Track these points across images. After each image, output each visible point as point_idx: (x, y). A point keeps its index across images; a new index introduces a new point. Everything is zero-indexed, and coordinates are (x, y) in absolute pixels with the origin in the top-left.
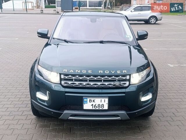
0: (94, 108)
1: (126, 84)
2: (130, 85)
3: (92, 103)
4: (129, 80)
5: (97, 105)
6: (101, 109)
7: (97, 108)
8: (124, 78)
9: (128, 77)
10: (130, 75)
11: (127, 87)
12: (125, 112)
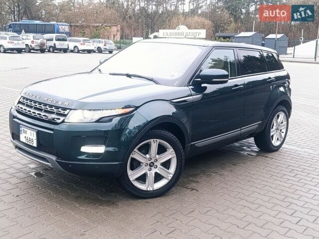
0: (27, 142)
1: (59, 119)
2: (63, 122)
3: (25, 135)
4: (65, 115)
5: (28, 138)
6: (31, 144)
7: (29, 143)
8: (62, 112)
9: (66, 112)
10: (71, 109)
11: (58, 124)
12: (54, 158)
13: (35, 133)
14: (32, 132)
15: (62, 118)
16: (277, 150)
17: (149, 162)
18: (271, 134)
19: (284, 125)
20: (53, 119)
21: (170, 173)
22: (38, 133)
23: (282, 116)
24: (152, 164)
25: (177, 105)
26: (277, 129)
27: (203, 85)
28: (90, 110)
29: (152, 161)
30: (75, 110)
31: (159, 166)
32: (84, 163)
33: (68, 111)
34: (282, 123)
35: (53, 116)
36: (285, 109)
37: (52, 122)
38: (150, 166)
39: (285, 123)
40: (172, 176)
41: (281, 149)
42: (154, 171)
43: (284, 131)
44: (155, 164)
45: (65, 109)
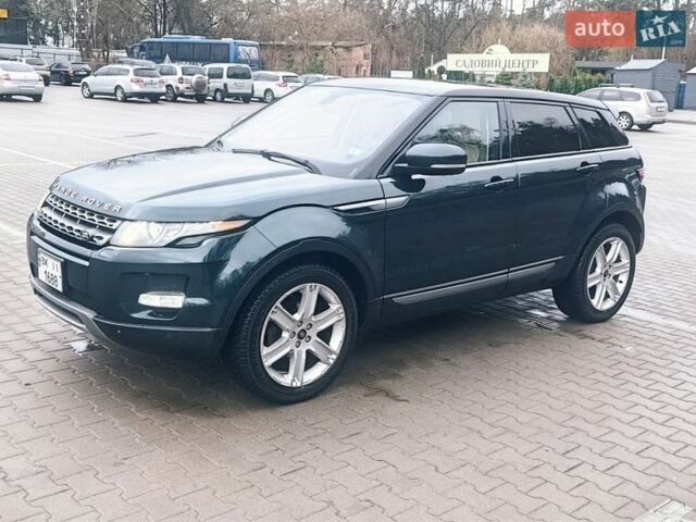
0: (48, 283)
1: (101, 238)
2: (108, 244)
3: (45, 268)
4: (112, 231)
5: (50, 275)
6: (54, 286)
7: (51, 284)
8: (108, 224)
9: (115, 225)
10: (124, 220)
11: (99, 248)
12: (90, 315)
13: (59, 264)
14: (56, 263)
15: (106, 237)
16: (604, 320)
17: (297, 330)
18: (590, 285)
19: (623, 266)
20: (91, 239)
21: (331, 352)
22: (65, 265)
23: (618, 247)
24: (302, 334)
25: (350, 217)
26: (606, 274)
27: (414, 177)
28: (160, 222)
29: (303, 327)
30: (132, 221)
31: (315, 338)
32: (145, 327)
33: (119, 222)
34: (618, 260)
35: (91, 232)
36: (625, 232)
37: (89, 243)
38: (300, 337)
39: (625, 261)
40: (334, 357)
41: (614, 317)
42: (305, 347)
43: (624, 278)
44: (309, 333)
45: (113, 219)
